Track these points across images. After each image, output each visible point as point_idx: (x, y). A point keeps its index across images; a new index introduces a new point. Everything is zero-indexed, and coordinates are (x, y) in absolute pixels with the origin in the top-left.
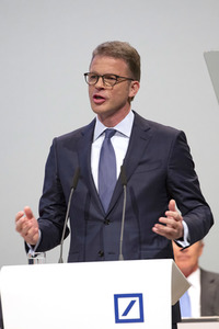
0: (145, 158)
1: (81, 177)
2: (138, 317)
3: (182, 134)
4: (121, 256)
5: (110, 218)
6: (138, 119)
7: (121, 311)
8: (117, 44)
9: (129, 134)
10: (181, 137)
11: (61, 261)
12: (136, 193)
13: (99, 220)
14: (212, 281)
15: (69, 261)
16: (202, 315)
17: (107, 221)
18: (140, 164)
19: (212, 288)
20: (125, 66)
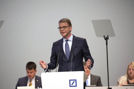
0: (76, 46)
1: (61, 52)
2: (75, 85)
3: (85, 39)
4: (71, 70)
5: (69, 61)
6: (74, 37)
7: (71, 84)
8: (64, 19)
9: (72, 40)
10: (85, 40)
11: (56, 72)
12: (75, 55)
13: (66, 62)
14: (93, 77)
15: (58, 72)
16: (91, 85)
17: (68, 62)
18: (75, 47)
19: (93, 79)
20: (67, 24)
